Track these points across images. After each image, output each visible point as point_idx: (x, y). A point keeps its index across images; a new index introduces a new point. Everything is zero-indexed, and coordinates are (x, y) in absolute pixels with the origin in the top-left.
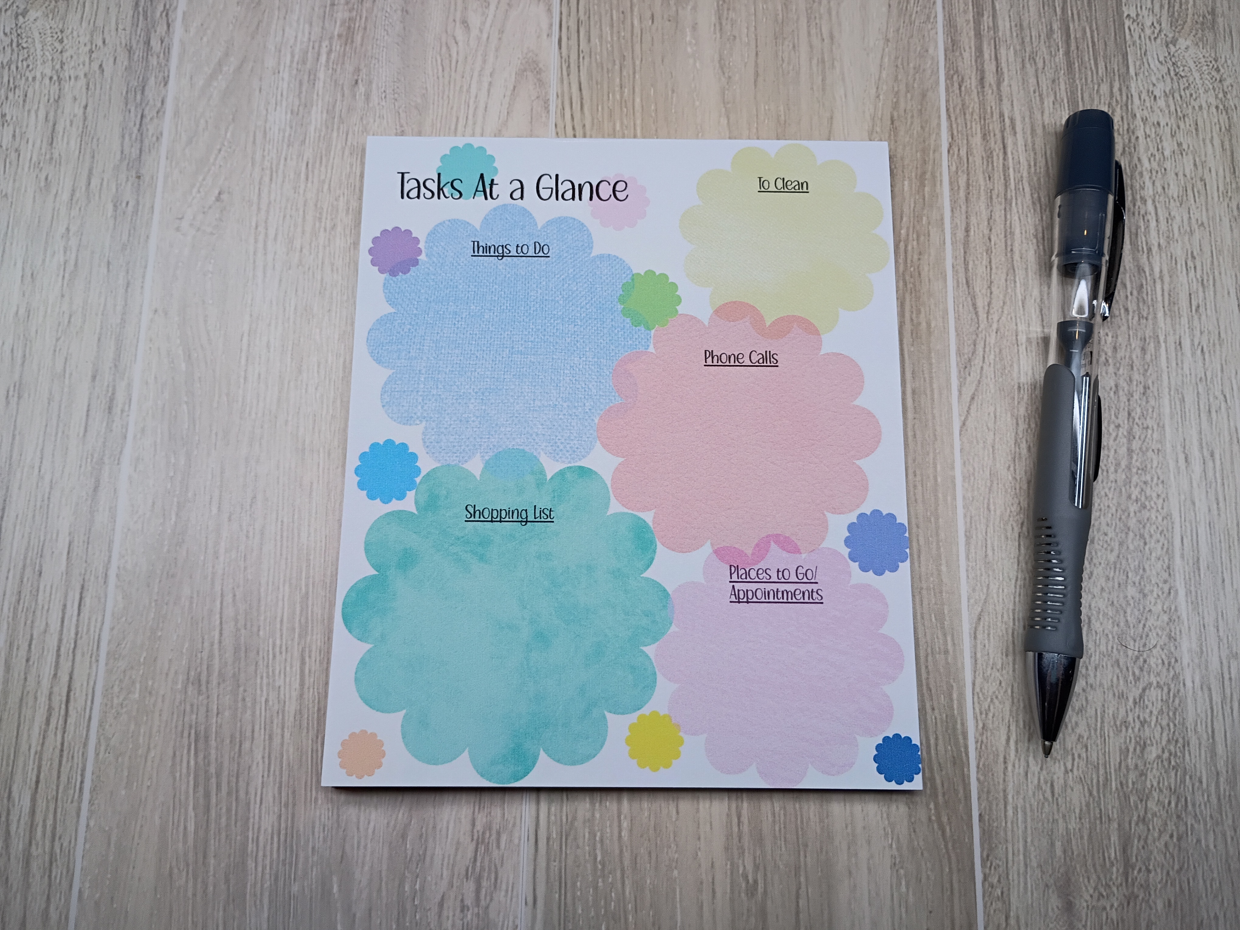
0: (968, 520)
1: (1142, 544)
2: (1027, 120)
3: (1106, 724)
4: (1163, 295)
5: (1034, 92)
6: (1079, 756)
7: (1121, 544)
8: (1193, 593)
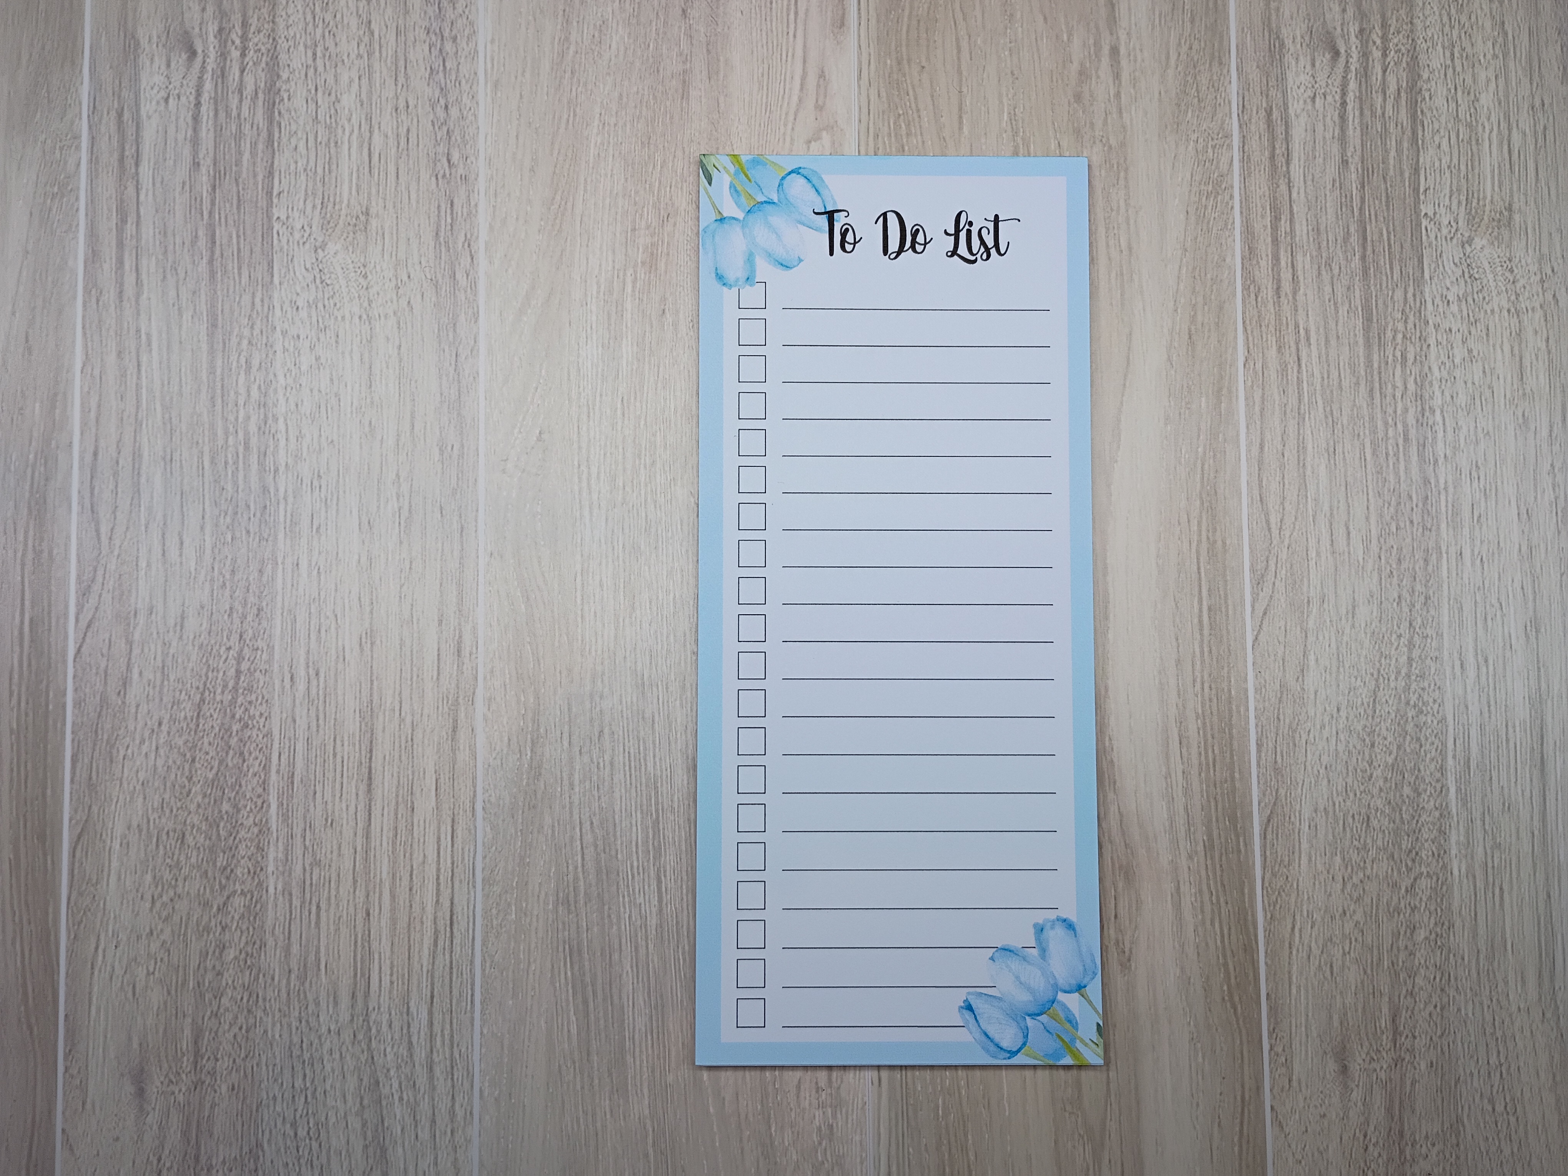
0: (1260, 730)
1: (1418, 747)
2: (1321, 330)
3: (1380, 911)
4: (1447, 506)
5: (1329, 301)
6: (1356, 940)
7: (1399, 747)
8: (1463, 791)
